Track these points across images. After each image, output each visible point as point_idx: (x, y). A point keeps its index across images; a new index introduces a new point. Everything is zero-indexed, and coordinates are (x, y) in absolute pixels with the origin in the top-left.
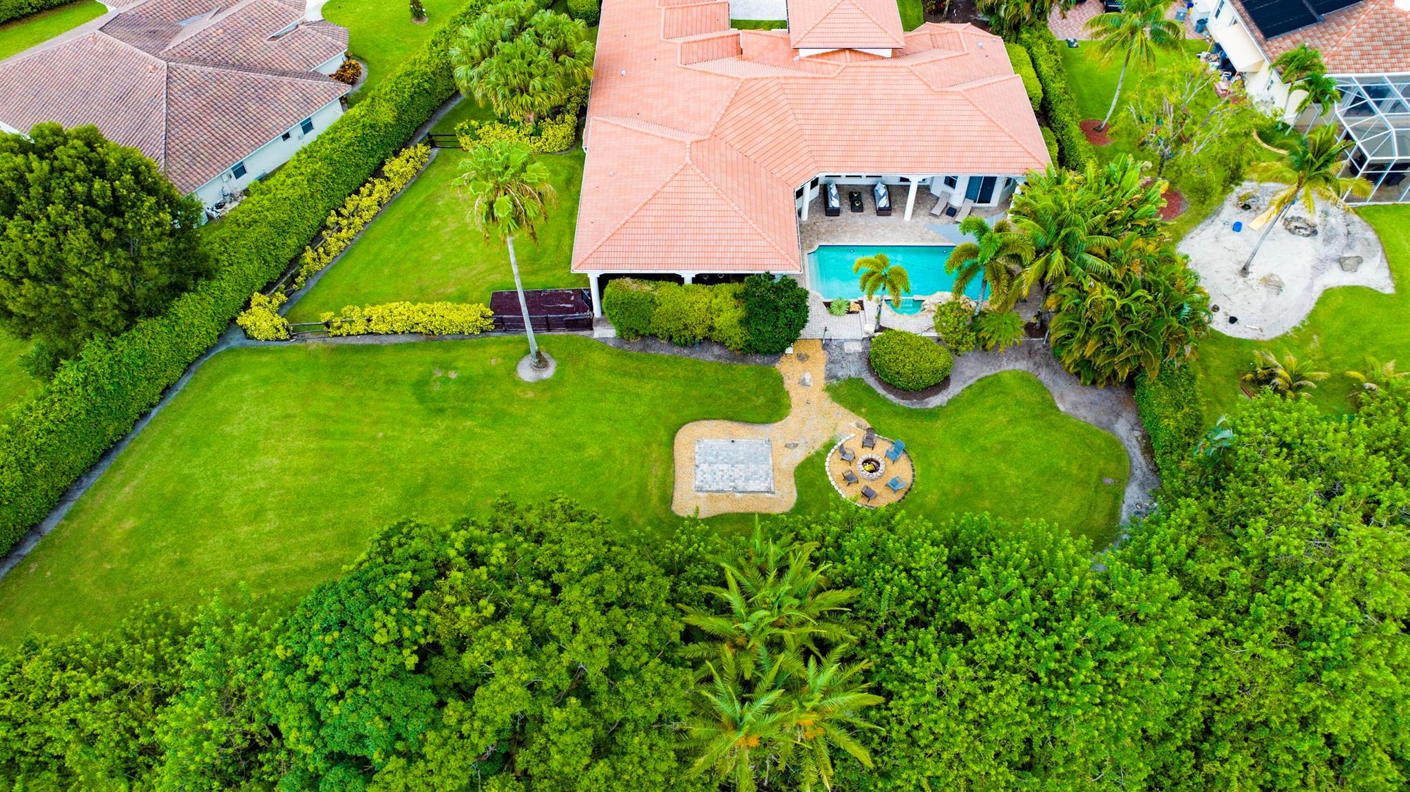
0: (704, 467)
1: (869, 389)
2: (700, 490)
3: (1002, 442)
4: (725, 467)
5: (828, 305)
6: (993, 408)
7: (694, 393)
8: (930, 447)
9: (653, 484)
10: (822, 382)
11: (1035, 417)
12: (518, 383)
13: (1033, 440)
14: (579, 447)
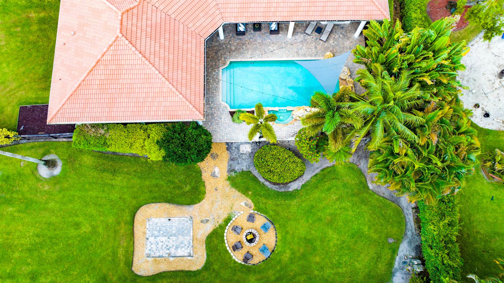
0: (151, 239)
1: (255, 179)
2: (148, 256)
3: (331, 215)
4: (164, 239)
6: (329, 189)
7: (147, 183)
8: (289, 219)
9: (121, 252)
10: (225, 174)
11: (353, 195)
12: (39, 179)
13: (350, 213)
14: (77, 225)
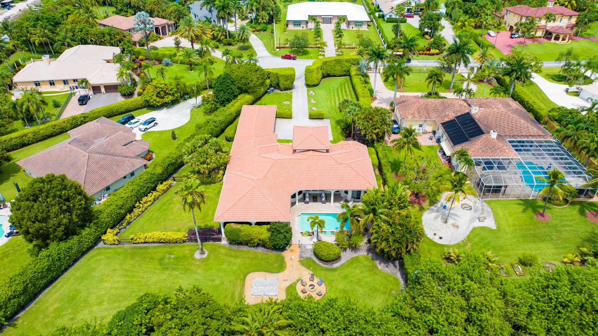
0: (255, 287)
1: (314, 261)
2: (253, 295)
3: (357, 279)
4: (262, 287)
5: (302, 233)
6: (355, 268)
7: (254, 262)
8: (333, 281)
9: (237, 293)
10: (298, 259)
11: (370, 271)
12: (194, 259)
13: (368, 279)
14: (213, 280)
